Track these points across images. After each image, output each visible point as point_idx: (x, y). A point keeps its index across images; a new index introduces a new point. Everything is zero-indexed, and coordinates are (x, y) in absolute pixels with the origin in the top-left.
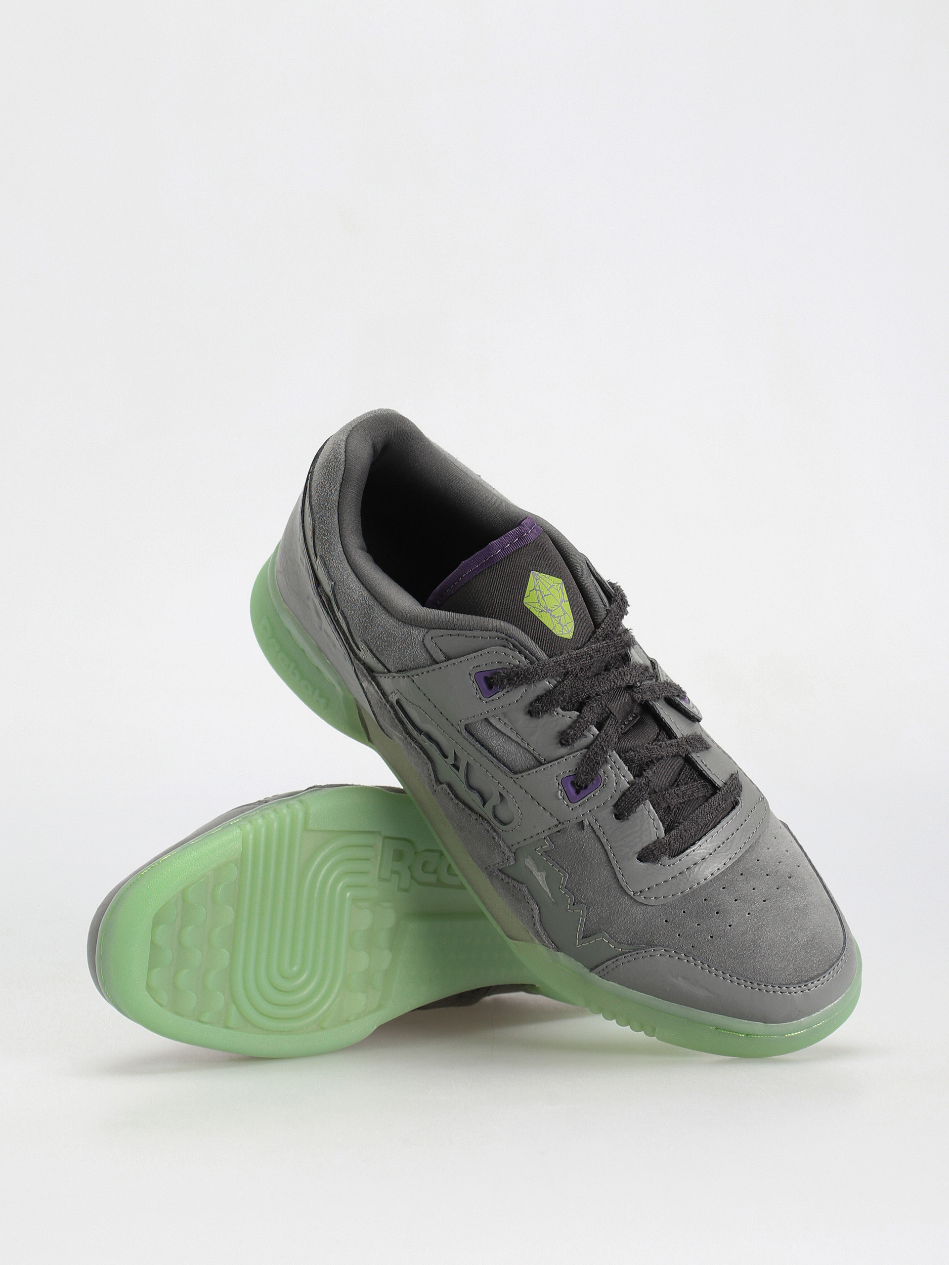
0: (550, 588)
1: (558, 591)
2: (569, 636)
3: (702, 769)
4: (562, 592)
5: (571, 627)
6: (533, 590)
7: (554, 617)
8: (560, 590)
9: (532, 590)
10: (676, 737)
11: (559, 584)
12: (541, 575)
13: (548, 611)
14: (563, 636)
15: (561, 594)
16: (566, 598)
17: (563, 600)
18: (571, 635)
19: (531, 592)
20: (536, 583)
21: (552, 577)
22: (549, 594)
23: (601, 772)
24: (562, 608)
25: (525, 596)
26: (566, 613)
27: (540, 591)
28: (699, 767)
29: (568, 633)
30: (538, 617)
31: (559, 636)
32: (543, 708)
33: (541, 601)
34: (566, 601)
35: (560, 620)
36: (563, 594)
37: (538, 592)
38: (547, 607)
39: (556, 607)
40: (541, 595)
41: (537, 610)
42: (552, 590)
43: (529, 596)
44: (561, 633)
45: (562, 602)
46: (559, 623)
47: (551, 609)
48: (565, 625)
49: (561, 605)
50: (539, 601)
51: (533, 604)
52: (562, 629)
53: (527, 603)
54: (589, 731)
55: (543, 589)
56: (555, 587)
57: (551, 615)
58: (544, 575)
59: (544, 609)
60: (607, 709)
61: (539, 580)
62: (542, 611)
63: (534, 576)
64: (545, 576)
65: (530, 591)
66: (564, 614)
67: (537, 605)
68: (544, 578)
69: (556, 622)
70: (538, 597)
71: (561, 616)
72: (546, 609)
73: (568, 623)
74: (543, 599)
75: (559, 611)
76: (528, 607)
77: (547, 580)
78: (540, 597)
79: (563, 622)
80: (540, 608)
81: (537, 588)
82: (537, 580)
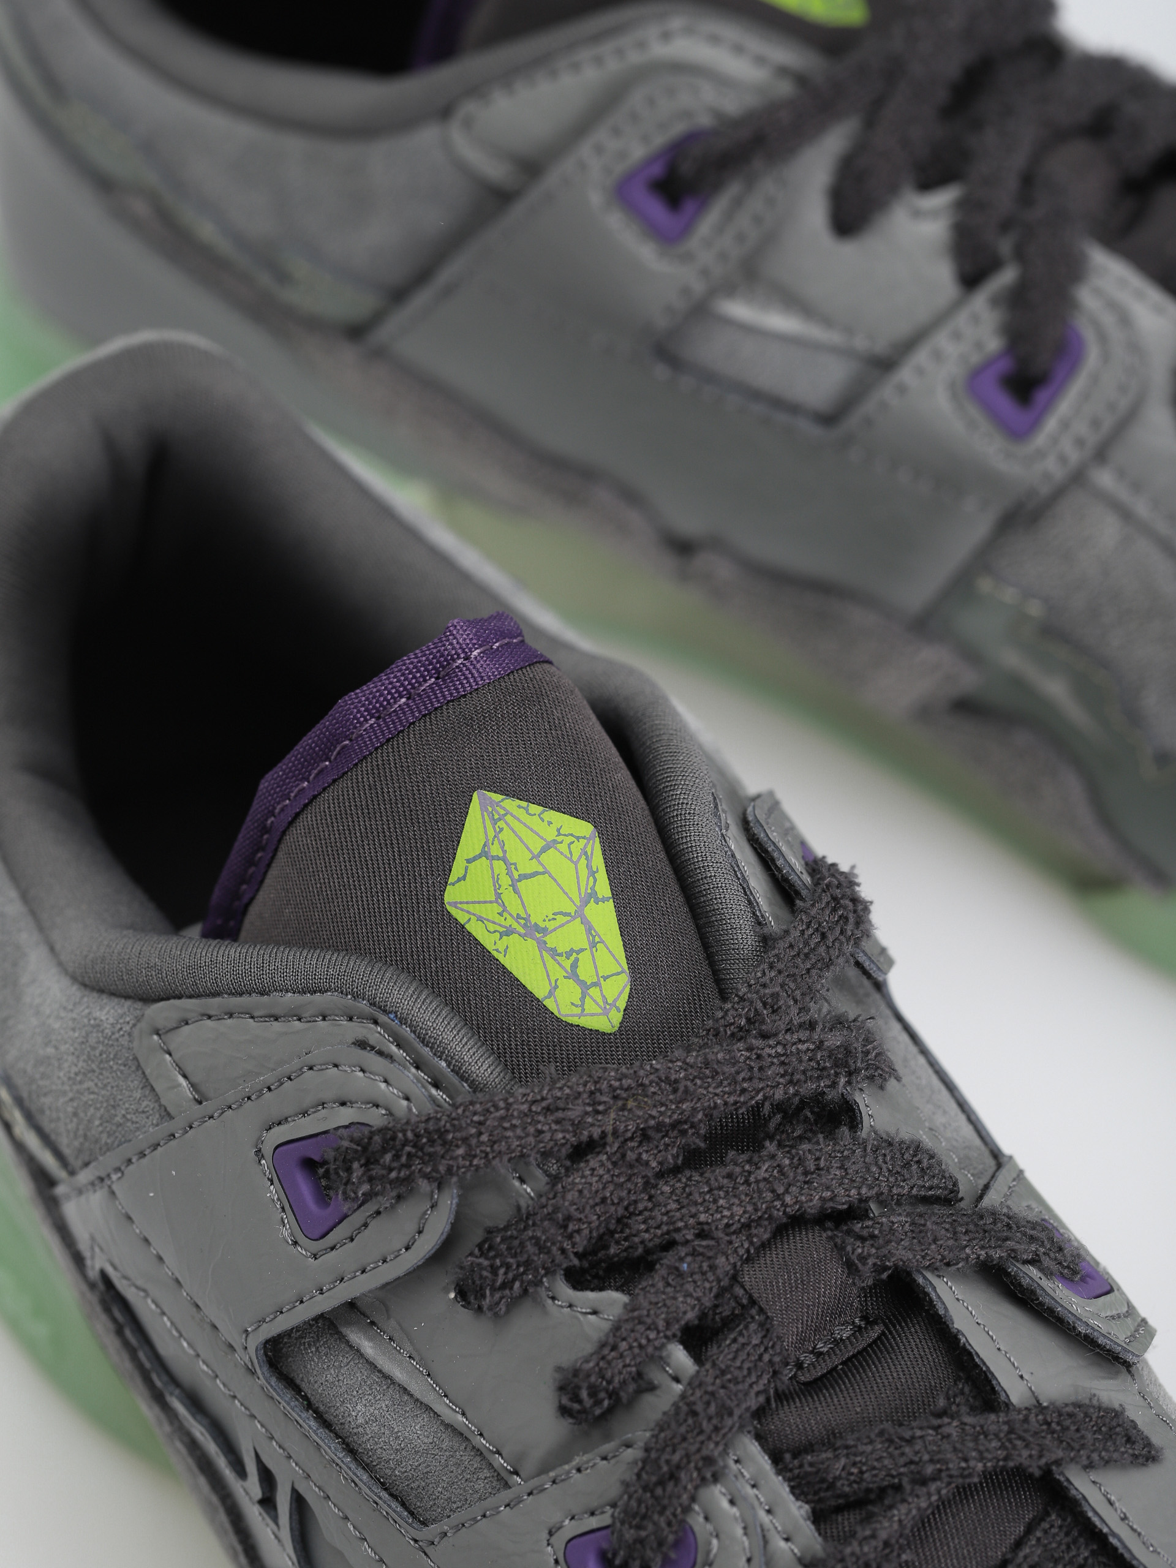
0: (544, 850)
1: (576, 863)
2: (608, 1022)
3: (1105, 1530)
4: (589, 866)
5: (617, 991)
6: (479, 856)
7: (554, 953)
8: (583, 861)
9: (475, 859)
10: (1008, 1405)
11: (578, 838)
12: (511, 804)
13: (533, 931)
14: (583, 1022)
15: (584, 872)
16: (603, 887)
17: (591, 896)
18: (617, 1017)
19: (471, 866)
20: (491, 834)
21: (552, 815)
22: (535, 874)
23: (697, 1521)
24: (585, 922)
25: (451, 880)
26: (602, 942)
27: (504, 859)
28: (1095, 1519)
29: (606, 1012)
30: (495, 954)
31: (570, 1020)
32: (494, 1270)
33: (508, 896)
34: (604, 900)
35: (574, 965)
36: (592, 873)
37: (495, 862)
38: (527, 919)
39: (561, 919)
40: (509, 874)
41: (492, 927)
42: (551, 859)
43: (464, 878)
44: (578, 1011)
45: (585, 902)
46: (573, 974)
47: (542, 925)
48: (594, 984)
49: (580, 914)
51: (476, 909)
52: (583, 999)
53: (455, 904)
54: (661, 1361)
55: (516, 853)
56: (563, 847)
57: (542, 945)
58: (524, 804)
59: (515, 925)
60: (739, 1291)
61: (501, 824)
62: (509, 932)
63: (483, 808)
64: (526, 809)
65: (469, 861)
66: (593, 945)
67: (491, 911)
68: (521, 814)
69: (557, 973)
70: (496, 881)
71: (579, 952)
72: (524, 926)
73: (605, 978)
74: (516, 891)
75: (570, 936)
76: (462, 917)
77: (534, 822)
78: (505, 881)
79: (586, 972)
80: (501, 920)
81: (495, 850)
82: (494, 822)
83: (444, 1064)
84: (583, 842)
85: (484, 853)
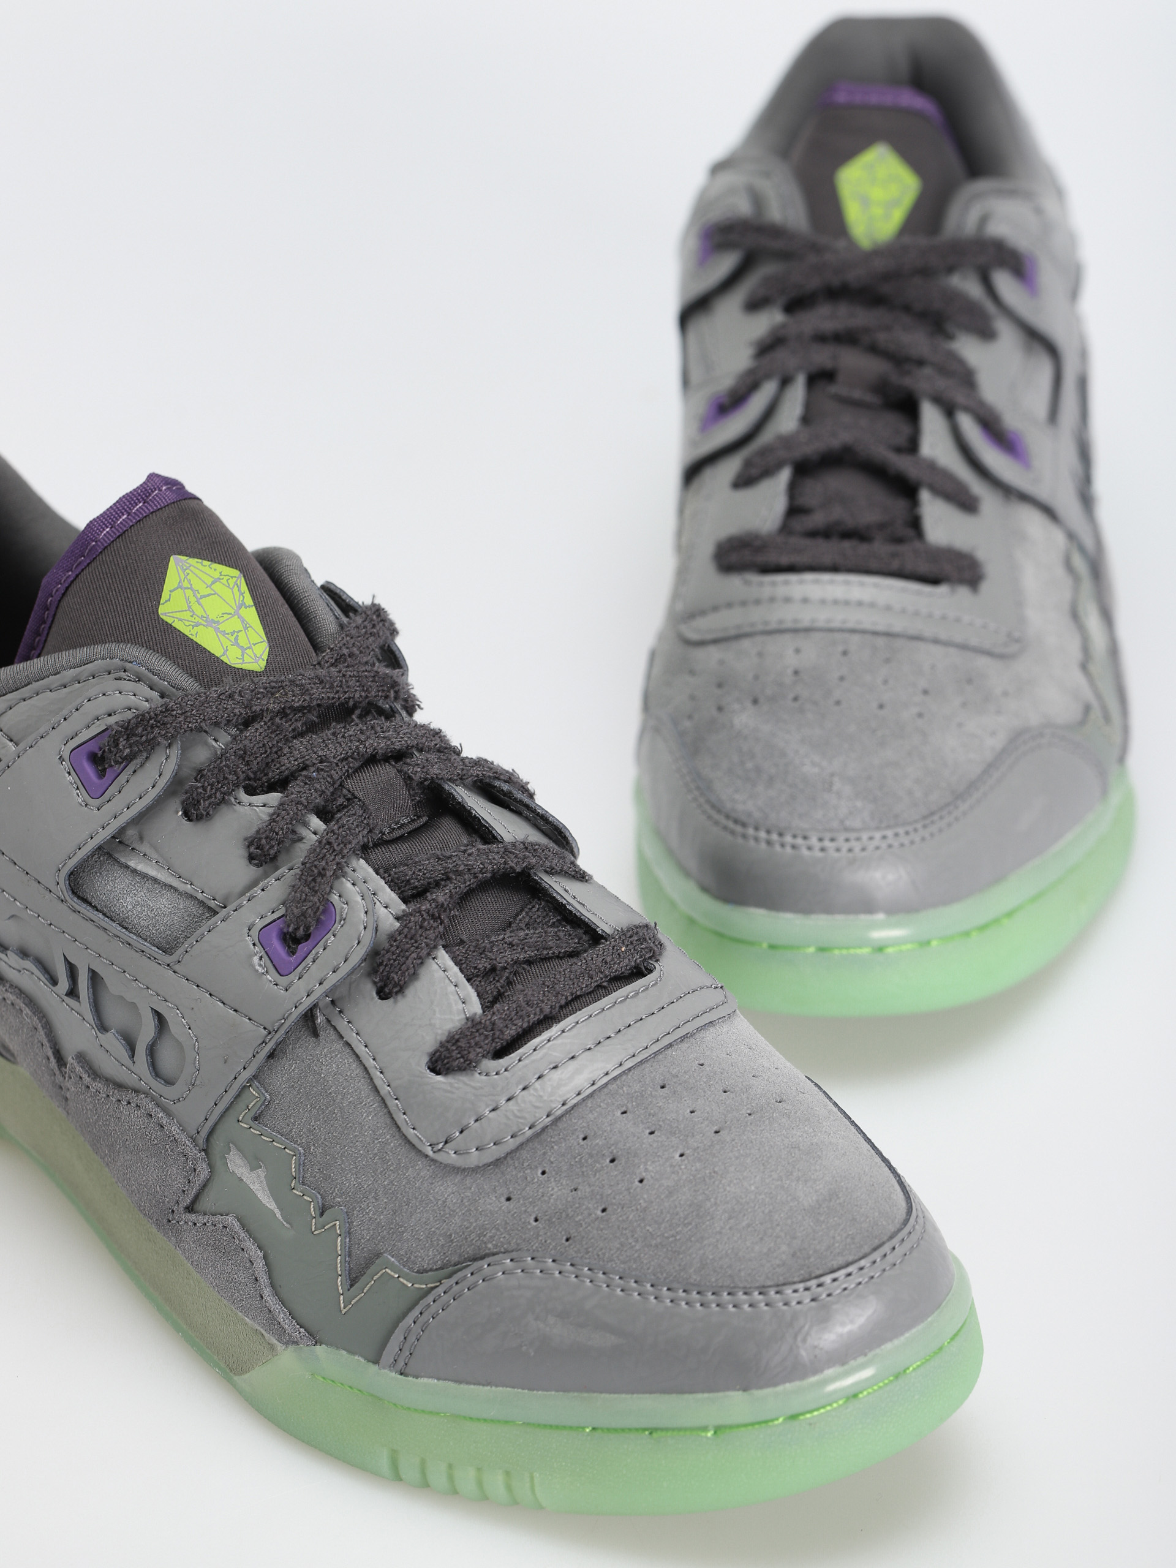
0: (213, 583)
1: (232, 589)
2: (259, 665)
3: (564, 902)
4: (239, 590)
5: (262, 650)
6: (177, 588)
7: (224, 633)
8: (236, 588)
9: (174, 590)
10: (502, 841)
11: (232, 577)
12: (193, 561)
13: (210, 623)
14: (244, 666)
15: (237, 594)
16: (248, 600)
17: (242, 605)
18: (263, 664)
19: (173, 594)
20: (183, 577)
21: (215, 566)
22: (211, 594)
23: (335, 898)
24: (240, 617)
25: (161, 602)
26: (251, 627)
27: (191, 588)
28: (558, 897)
29: (256, 662)
30: (190, 636)
31: (237, 666)
32: (205, 789)
33: (195, 607)
34: (249, 606)
35: (236, 639)
36: (242, 594)
37: (186, 591)
38: (207, 617)
39: (226, 616)
40: (195, 596)
41: (187, 623)
42: (217, 587)
43: (169, 600)
44: (241, 661)
45: (240, 607)
46: (236, 643)
47: (216, 620)
48: (249, 648)
49: (237, 614)
50: (190, 607)
51: (178, 615)
52: (243, 655)
53: (165, 614)
54: (305, 824)
55: (197, 584)
56: (224, 581)
57: (217, 630)
58: (200, 561)
59: (201, 621)
60: (345, 791)
61: (188, 571)
62: (197, 625)
63: (177, 564)
64: (201, 563)
65: (171, 591)
66: (246, 628)
67: (187, 615)
68: (199, 566)
69: (228, 643)
70: (188, 600)
71: (238, 632)
72: (206, 621)
73: (254, 645)
74: (200, 604)
75: (234, 624)
76: (169, 620)
77: (207, 570)
78: (193, 599)
79: (243, 641)
80: (193, 619)
81: (186, 584)
82: (184, 571)
83: (166, 683)
84: (235, 579)
85: (180, 586)
